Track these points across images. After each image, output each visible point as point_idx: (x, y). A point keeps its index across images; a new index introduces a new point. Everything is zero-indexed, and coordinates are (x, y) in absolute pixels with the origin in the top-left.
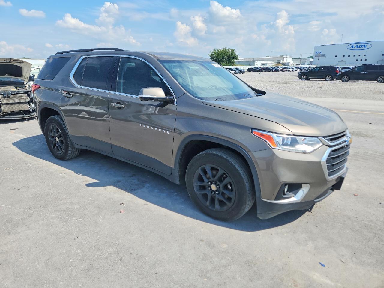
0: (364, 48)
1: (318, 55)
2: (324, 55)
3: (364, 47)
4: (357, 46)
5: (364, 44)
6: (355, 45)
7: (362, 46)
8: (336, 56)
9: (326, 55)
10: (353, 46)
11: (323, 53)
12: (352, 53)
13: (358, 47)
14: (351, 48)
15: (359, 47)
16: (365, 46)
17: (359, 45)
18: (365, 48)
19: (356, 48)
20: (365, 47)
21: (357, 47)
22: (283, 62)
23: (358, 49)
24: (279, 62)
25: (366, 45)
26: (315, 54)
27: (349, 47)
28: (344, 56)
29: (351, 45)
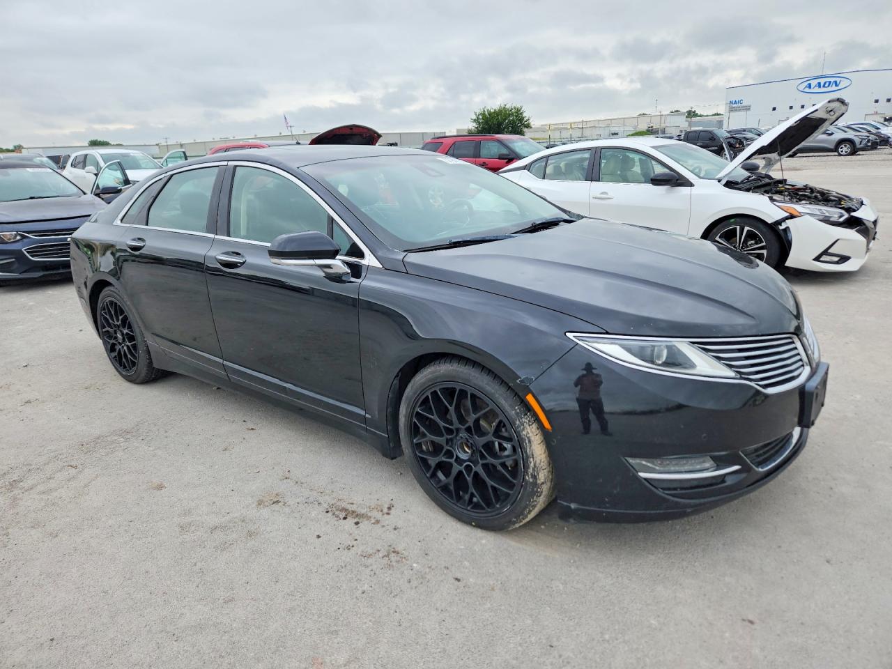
0: (834, 88)
2: (747, 108)
3: (834, 85)
4: (819, 83)
5: (836, 79)
6: (814, 83)
8: (774, 109)
9: (752, 108)
10: (810, 85)
11: (744, 104)
12: (808, 100)
13: (822, 84)
14: (807, 90)
15: (824, 86)
16: (836, 82)
17: (822, 81)
18: (837, 88)
19: (817, 90)
20: (836, 85)
21: (820, 87)
23: (823, 90)
25: (838, 80)
26: (729, 106)
27: (801, 87)
28: (791, 108)
29: (806, 83)
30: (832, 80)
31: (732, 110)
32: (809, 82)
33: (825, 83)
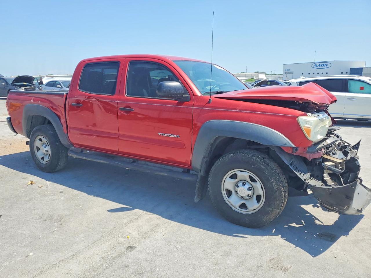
0: (325, 67)
1: (288, 72)
2: (292, 73)
3: (325, 66)
4: (320, 65)
5: (326, 63)
6: (318, 64)
7: (324, 65)
8: (303, 74)
9: (294, 73)
10: (316, 65)
11: (291, 71)
12: (316, 71)
13: (321, 65)
14: (315, 67)
15: (322, 66)
16: (326, 64)
17: (321, 64)
18: (327, 67)
19: (319, 67)
20: (326, 66)
21: (320, 66)
22: (256, 78)
24: (253, 78)
25: (327, 64)
26: (285, 71)
27: (313, 66)
28: (309, 74)
29: (315, 64)
30: (325, 63)
31: (286, 73)
32: (316, 64)
33: (322, 65)
